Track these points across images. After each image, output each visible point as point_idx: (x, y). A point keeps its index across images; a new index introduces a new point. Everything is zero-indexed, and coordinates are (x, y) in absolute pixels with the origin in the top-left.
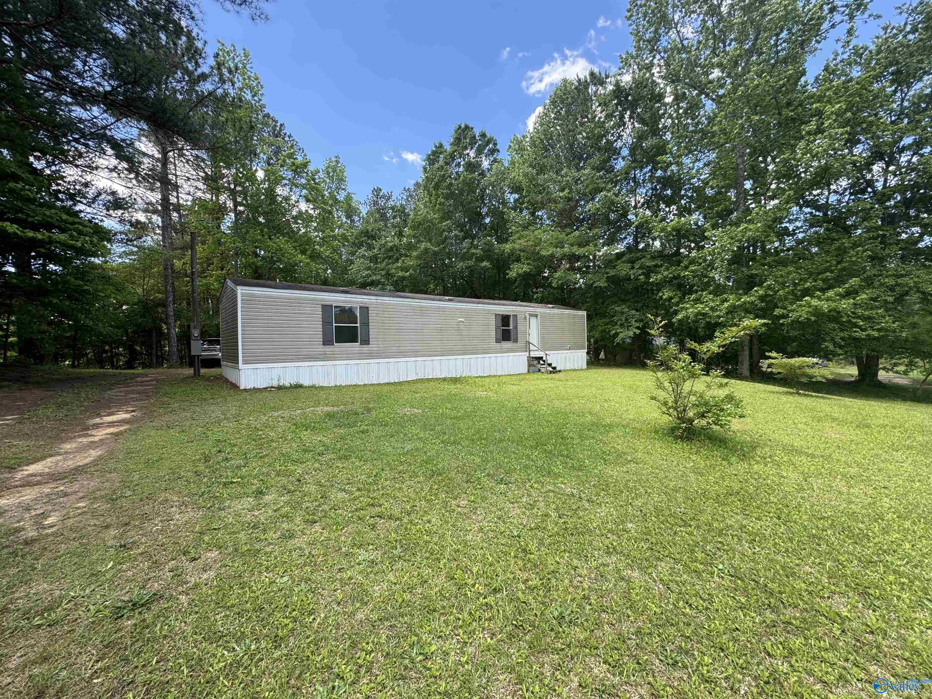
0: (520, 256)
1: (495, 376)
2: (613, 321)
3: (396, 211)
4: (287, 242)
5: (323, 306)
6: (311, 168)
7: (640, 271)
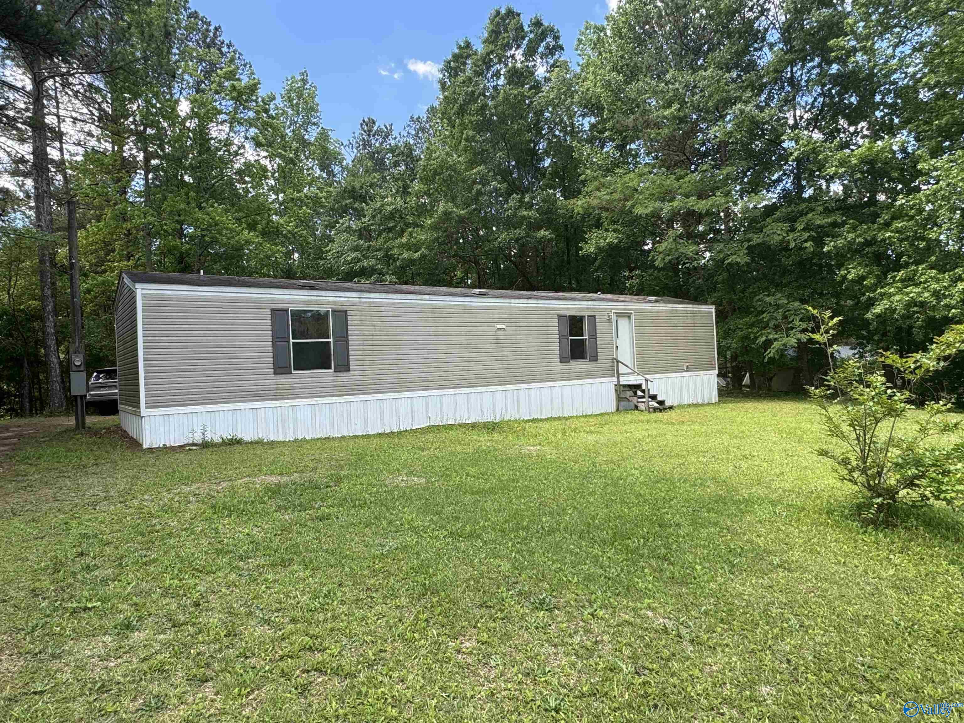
0: (600, 218)
1: (559, 418)
2: (761, 321)
3: (398, 155)
4: (226, 211)
5: (273, 311)
6: (262, 93)
7: (806, 235)
